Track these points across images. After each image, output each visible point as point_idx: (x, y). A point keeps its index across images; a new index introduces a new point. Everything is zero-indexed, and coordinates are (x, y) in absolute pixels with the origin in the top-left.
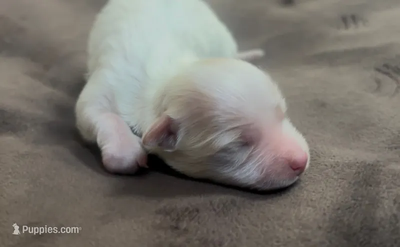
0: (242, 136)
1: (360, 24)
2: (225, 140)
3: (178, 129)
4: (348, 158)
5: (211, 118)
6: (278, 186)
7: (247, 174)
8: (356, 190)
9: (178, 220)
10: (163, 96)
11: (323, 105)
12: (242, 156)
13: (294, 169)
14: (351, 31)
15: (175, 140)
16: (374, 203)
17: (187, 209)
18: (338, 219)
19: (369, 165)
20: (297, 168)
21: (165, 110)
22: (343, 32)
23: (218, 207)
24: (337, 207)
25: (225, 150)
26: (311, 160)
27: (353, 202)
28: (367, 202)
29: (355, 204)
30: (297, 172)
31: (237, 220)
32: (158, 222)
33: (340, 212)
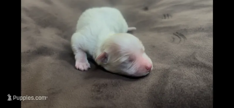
0: (130, 58)
1: (170, 17)
2: (124, 59)
3: (108, 56)
4: (159, 67)
5: (119, 52)
6: (141, 75)
7: (131, 71)
8: (160, 79)
9: (100, 88)
10: (103, 46)
11: (154, 47)
12: (129, 65)
13: (147, 69)
14: (166, 20)
15: (107, 60)
16: (165, 84)
17: (103, 84)
18: (152, 89)
19: (166, 69)
20: (148, 69)
21: (104, 50)
22: (164, 20)
23: (114, 83)
24: (152, 85)
25: (124, 63)
26: (153, 66)
27: (158, 83)
28: (163, 84)
29: (159, 84)
30: (149, 70)
31: (120, 88)
32: (93, 89)
33: (153, 87)
